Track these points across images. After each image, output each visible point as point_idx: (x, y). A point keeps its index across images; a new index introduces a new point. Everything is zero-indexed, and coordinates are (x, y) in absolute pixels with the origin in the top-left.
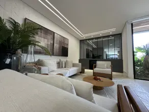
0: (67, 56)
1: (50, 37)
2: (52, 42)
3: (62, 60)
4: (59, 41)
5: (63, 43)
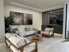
0: (32, 24)
1: (21, 16)
2: (22, 19)
3: (27, 27)
4: (26, 17)
5: (29, 17)
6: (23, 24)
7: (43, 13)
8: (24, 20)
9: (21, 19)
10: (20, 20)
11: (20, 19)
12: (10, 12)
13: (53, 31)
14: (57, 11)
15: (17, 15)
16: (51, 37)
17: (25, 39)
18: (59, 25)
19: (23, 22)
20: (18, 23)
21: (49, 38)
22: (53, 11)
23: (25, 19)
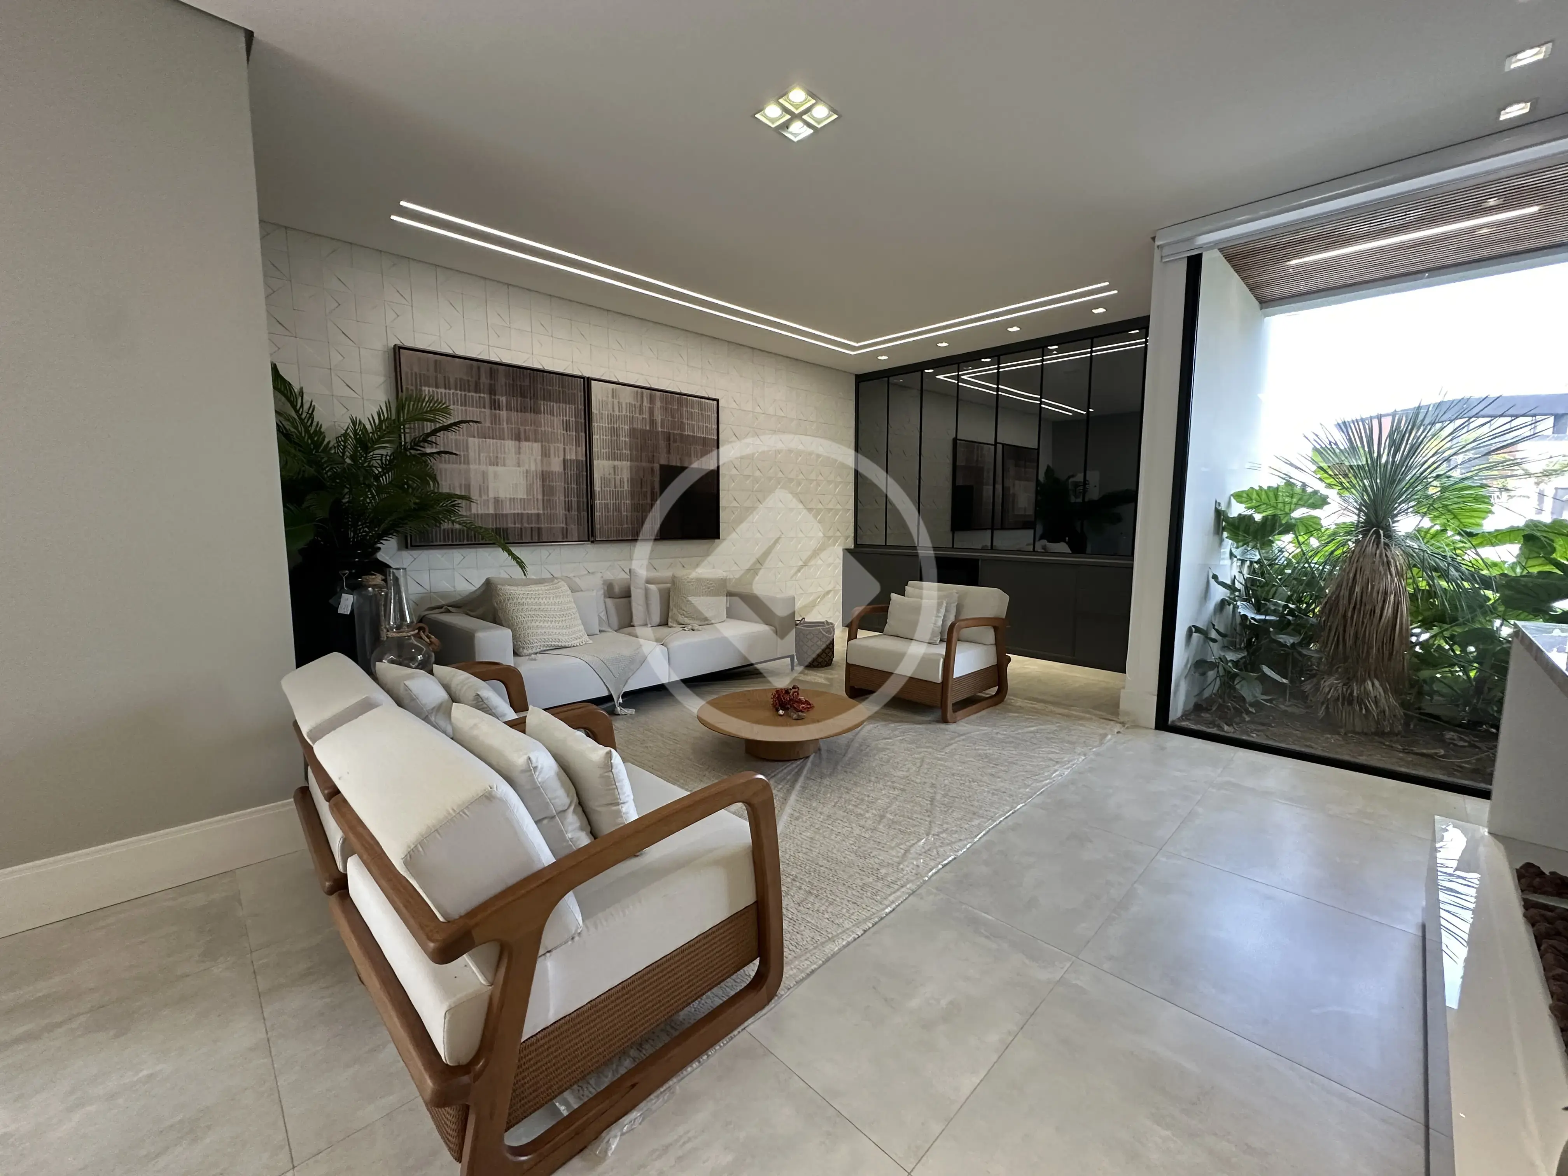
0: (716, 535)
1: (557, 419)
2: (575, 453)
4: (633, 432)
5: (668, 437)
6: (590, 535)
7: (861, 379)
8: (601, 467)
9: (556, 466)
10: (545, 477)
11: (545, 454)
12: (398, 350)
13: (996, 625)
14: (1055, 357)
15: (495, 405)
16: (968, 703)
17: (577, 764)
18: (1062, 547)
19: (590, 509)
20: (507, 510)
21: (945, 721)
22: (999, 353)
23: (613, 457)
